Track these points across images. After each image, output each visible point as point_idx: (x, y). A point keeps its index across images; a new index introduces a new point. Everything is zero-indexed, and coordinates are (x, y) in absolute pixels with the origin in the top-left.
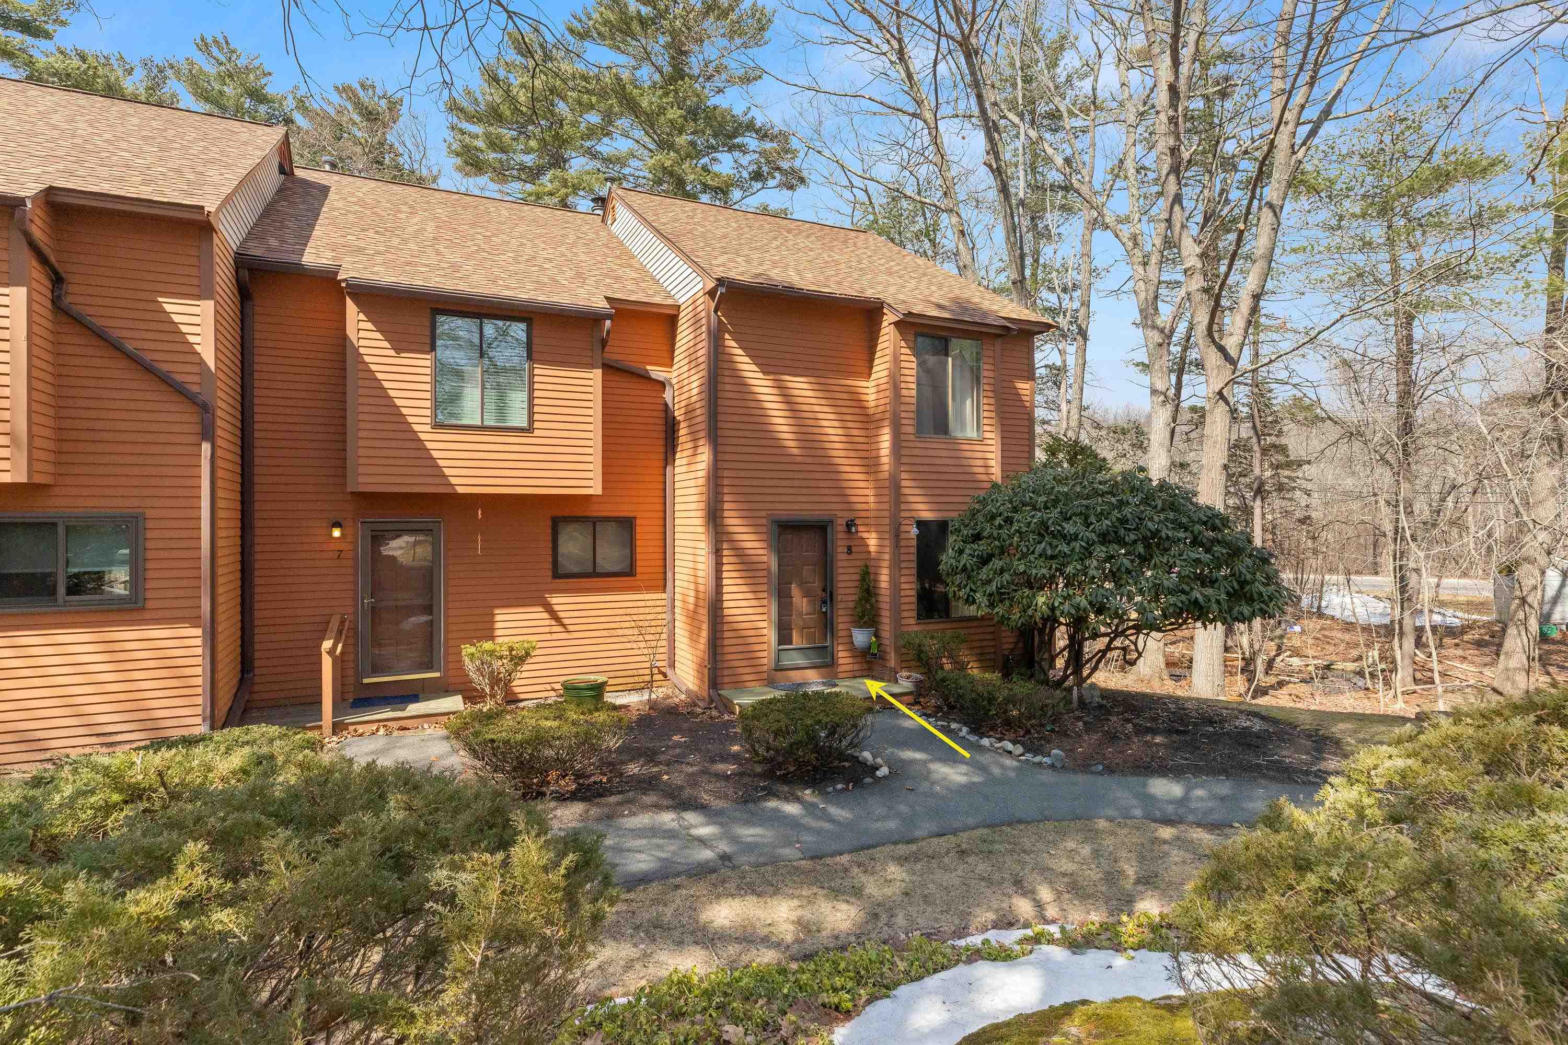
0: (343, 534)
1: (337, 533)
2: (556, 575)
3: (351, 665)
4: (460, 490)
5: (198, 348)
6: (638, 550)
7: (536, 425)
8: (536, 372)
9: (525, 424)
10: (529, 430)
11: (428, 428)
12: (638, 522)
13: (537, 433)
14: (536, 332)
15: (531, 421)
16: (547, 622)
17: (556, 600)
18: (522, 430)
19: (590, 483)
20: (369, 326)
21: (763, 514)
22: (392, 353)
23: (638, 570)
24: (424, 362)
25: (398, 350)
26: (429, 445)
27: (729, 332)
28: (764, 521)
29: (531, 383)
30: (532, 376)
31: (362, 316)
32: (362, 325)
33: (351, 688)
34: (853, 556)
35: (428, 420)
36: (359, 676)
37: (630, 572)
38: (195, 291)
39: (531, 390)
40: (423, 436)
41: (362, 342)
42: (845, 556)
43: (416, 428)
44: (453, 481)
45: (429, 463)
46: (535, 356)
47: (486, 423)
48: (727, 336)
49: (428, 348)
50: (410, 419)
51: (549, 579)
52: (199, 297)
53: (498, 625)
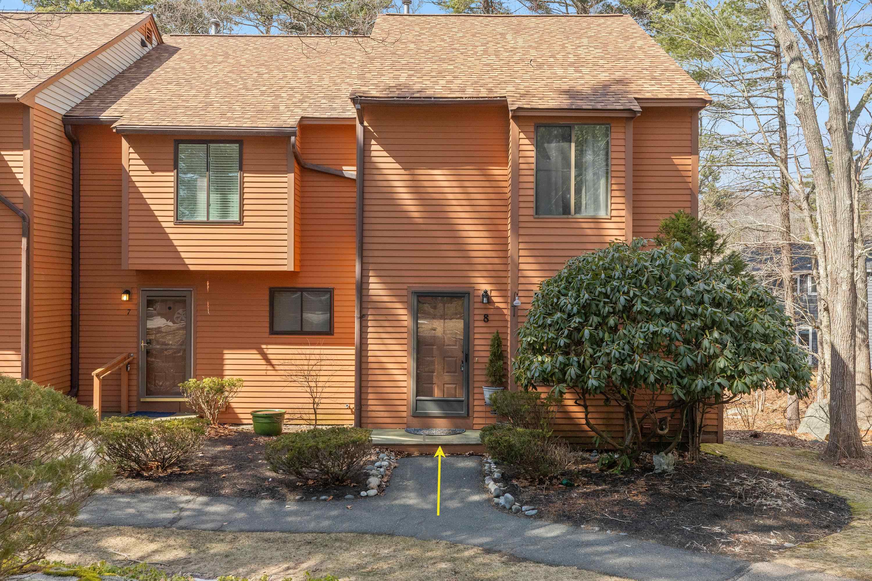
0: (130, 299)
1: (125, 298)
2: (273, 332)
3: (135, 388)
4: (192, 268)
5: (21, 182)
6: (336, 314)
7: (246, 219)
8: (246, 179)
9: (237, 219)
10: (240, 223)
11: (172, 225)
12: (336, 292)
13: (246, 225)
14: (246, 150)
15: (242, 216)
16: (264, 367)
17: (271, 350)
18: (235, 223)
19: (285, 262)
20: (136, 156)
21: (405, 286)
22: (149, 173)
23: (336, 330)
24: (170, 177)
25: (153, 171)
26: (172, 237)
27: (375, 139)
28: (405, 293)
29: (242, 188)
30: (242, 183)
31: (131, 150)
32: (132, 156)
33: (135, 404)
34: (490, 324)
35: (172, 219)
36: (139, 396)
37: (330, 332)
38: (21, 146)
39: (242, 194)
40: (168, 230)
41: (132, 168)
42: (482, 324)
43: (164, 225)
44: (187, 261)
45: (171, 249)
46: (245, 168)
47: (211, 219)
48: (373, 142)
49: (172, 168)
50: (160, 219)
51: (267, 335)
52: (21, 149)
53: (226, 367)
